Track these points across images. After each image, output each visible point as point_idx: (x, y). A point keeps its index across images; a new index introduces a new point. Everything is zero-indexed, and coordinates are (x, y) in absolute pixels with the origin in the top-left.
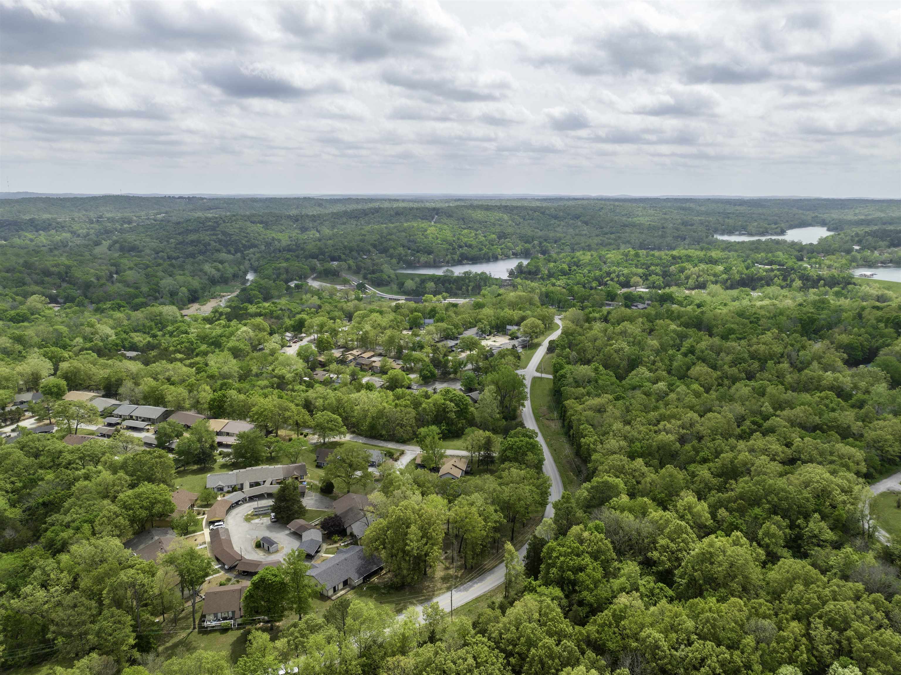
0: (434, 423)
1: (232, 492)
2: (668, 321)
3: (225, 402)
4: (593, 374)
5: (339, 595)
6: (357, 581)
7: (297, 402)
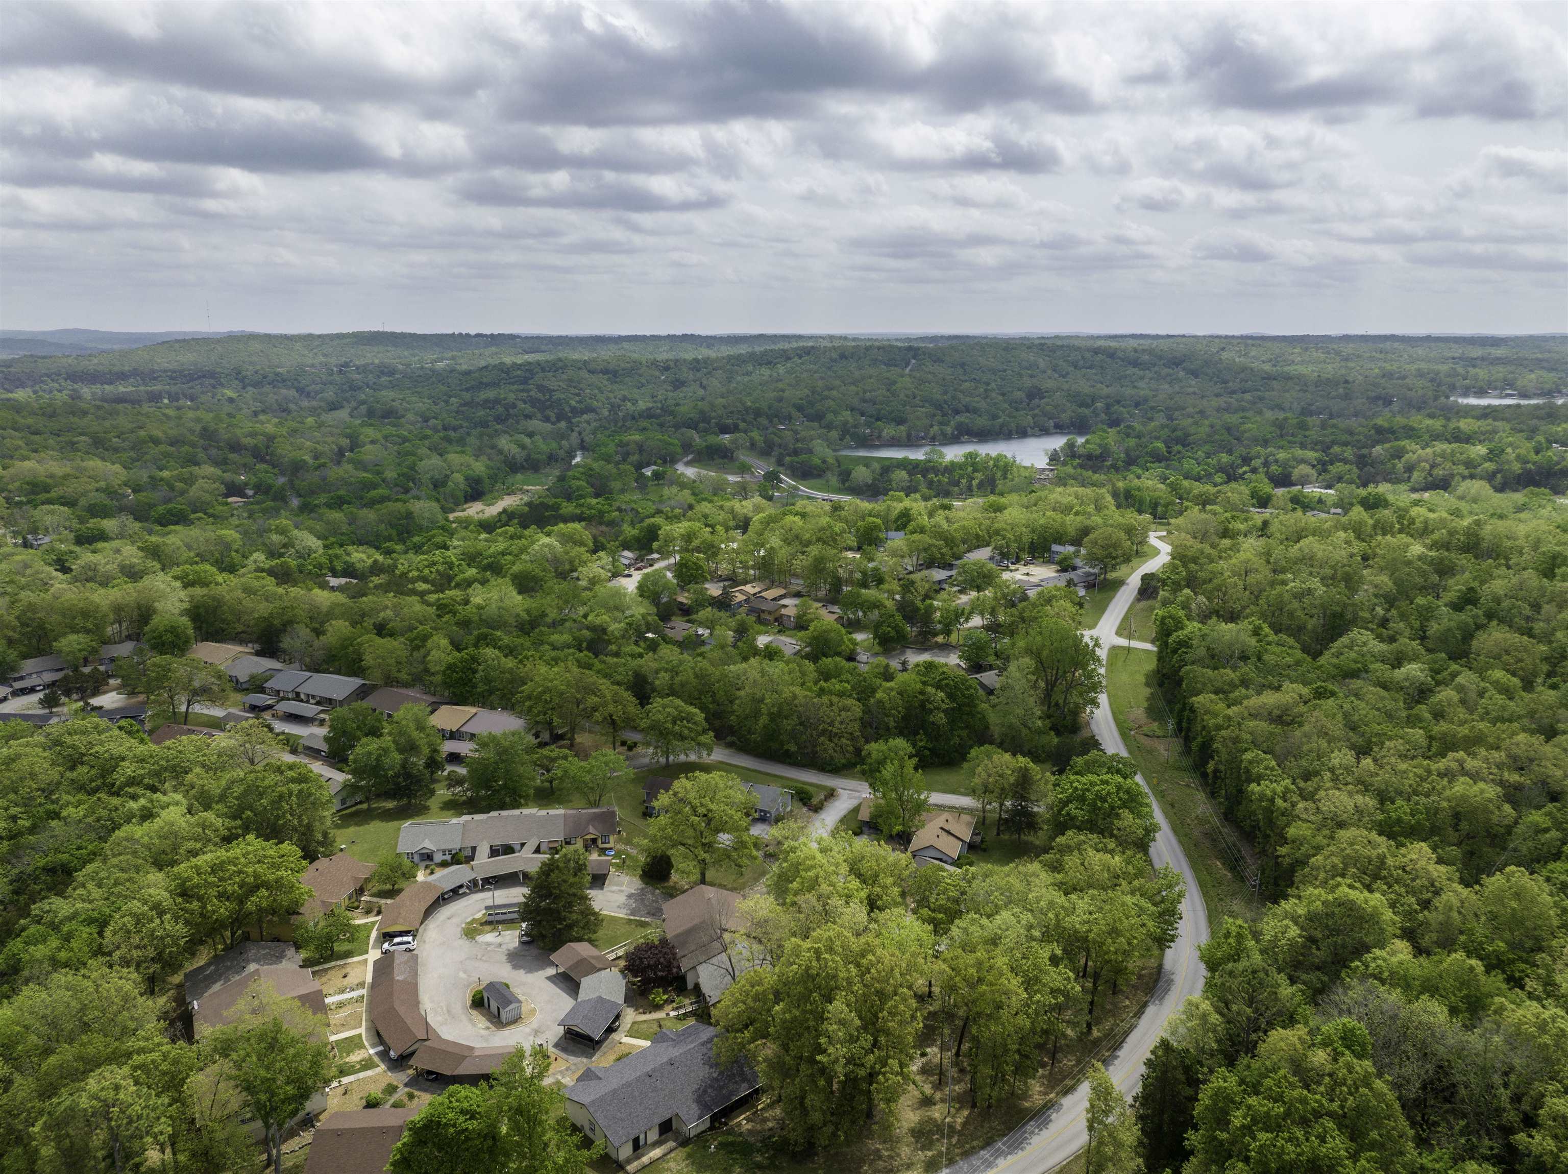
0: (901, 733)
1: (452, 864)
2: (1404, 538)
3: (475, 672)
4: (1253, 642)
5: (645, 1159)
6: (694, 1125)
7: (619, 678)
